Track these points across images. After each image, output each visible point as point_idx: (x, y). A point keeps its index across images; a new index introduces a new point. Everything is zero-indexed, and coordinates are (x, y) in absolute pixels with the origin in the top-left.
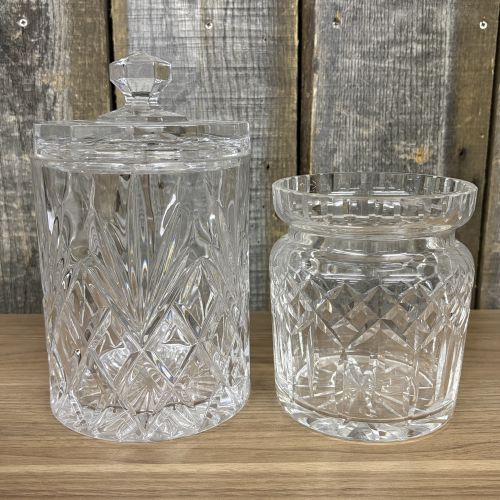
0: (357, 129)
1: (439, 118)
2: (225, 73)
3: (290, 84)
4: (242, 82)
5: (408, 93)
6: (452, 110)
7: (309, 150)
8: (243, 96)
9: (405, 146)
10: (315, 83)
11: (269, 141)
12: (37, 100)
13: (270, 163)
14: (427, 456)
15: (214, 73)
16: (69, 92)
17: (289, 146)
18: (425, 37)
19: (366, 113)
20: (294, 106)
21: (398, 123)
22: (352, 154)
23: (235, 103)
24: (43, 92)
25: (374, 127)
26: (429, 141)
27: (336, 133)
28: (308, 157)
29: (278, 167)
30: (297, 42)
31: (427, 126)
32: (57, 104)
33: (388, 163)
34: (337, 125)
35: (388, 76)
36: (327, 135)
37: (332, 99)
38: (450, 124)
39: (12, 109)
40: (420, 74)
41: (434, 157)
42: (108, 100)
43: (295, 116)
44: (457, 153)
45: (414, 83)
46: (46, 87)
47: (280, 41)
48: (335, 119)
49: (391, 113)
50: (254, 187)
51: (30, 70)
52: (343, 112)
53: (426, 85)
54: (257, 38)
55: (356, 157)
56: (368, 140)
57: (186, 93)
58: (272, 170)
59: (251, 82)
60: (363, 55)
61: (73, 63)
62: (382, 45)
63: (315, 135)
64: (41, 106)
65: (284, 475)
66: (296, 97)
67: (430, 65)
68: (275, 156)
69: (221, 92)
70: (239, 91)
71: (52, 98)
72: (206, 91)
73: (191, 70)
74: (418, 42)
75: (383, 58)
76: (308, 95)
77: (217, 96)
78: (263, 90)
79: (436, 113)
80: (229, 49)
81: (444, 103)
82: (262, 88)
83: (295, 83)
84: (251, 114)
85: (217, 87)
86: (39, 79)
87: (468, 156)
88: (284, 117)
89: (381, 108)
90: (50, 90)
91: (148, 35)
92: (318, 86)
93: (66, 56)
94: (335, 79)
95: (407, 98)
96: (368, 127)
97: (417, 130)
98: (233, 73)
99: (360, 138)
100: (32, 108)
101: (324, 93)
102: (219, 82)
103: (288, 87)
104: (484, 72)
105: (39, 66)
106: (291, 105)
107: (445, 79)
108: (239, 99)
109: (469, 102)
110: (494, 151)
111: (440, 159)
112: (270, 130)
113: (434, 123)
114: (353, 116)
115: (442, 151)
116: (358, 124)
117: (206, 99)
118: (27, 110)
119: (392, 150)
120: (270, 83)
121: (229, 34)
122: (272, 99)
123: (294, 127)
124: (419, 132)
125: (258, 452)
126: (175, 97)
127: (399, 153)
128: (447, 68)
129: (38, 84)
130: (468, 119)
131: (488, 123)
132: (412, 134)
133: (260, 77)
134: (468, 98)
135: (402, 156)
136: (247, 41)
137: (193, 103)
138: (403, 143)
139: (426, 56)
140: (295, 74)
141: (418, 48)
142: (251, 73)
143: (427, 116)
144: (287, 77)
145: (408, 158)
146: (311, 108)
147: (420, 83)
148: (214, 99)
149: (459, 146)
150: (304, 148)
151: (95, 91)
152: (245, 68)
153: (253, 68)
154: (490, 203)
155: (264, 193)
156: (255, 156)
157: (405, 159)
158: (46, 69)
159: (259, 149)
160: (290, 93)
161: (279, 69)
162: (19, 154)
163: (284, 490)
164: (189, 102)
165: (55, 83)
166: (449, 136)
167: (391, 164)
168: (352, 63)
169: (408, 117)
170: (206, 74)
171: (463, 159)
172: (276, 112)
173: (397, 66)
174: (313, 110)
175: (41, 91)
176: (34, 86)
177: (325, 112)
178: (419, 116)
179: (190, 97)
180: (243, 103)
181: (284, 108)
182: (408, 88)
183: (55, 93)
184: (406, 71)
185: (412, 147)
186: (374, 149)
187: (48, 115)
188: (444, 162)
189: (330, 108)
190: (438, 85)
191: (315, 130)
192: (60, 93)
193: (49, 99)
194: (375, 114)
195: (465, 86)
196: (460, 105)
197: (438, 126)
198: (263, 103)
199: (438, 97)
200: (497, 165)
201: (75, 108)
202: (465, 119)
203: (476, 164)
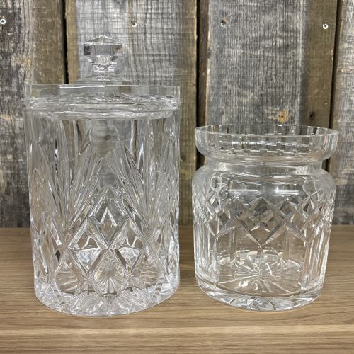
0: (238, 99)
1: (295, 91)
2: (146, 58)
3: (191, 67)
4: (158, 65)
5: (274, 73)
6: (305, 84)
7: (205, 112)
8: (158, 74)
9: (272, 110)
10: (208, 65)
12: (12, 76)
14: (284, 322)
15: (137, 58)
16: (35, 71)
17: (190, 110)
18: (285, 34)
19: (245, 87)
20: (194, 81)
21: (267, 94)
22: (235, 116)
23: (153, 79)
24: (16, 71)
25: (250, 97)
26: (288, 106)
27: (224, 101)
28: (204, 117)
29: (183, 124)
30: (196, 37)
31: (287, 96)
32: (26, 79)
33: (260, 122)
34: (225, 95)
35: (260, 61)
36: (217, 102)
37: (220, 77)
38: (304, 95)
40: (282, 60)
41: (292, 118)
42: (63, 76)
43: (195, 88)
44: (309, 115)
45: (278, 66)
46: (18, 67)
47: (184, 36)
48: (223, 91)
49: (262, 87)
51: (7, 55)
52: (229, 86)
53: (286, 67)
54: (168, 34)
55: (237, 118)
56: (246, 106)
57: (118, 72)
59: (163, 64)
60: (243, 46)
61: (38, 50)
62: (255, 39)
63: (209, 102)
64: (15, 80)
66: (195, 75)
67: (289, 54)
68: (181, 117)
69: (142, 72)
70: (155, 71)
71: (23, 75)
72: (132, 71)
74: (280, 37)
75: (256, 49)
76: (204, 74)
77: (140, 74)
78: (172, 71)
79: (293, 87)
80: (148, 42)
81: (299, 80)
82: (172, 69)
83: (195, 66)
85: (140, 68)
86: (14, 61)
87: (317, 117)
88: (187, 88)
89: (255, 83)
90: (21, 69)
91: (91, 31)
92: (210, 68)
93: (33, 45)
94: (222, 63)
95: (273, 77)
96: (246, 96)
97: (280, 99)
98: (151, 58)
99: (240, 104)
100: (9, 82)
101: (215, 73)
102: (141, 64)
104: (326, 59)
105: (14, 52)
106: (192, 81)
107: (300, 64)
108: (156, 76)
109: (316, 80)
110: (334, 114)
111: (297, 119)
113: (292, 94)
114: (235, 89)
115: (298, 113)
116: (239, 95)
117: (132, 76)
118: (5, 83)
119: (263, 113)
120: (177, 65)
121: (148, 31)
122: (178, 76)
123: (194, 96)
124: (282, 100)
125: (164, 320)
127: (268, 115)
128: (301, 56)
129: (13, 65)
130: (316, 91)
131: (330, 95)
132: (277, 102)
133: (170, 61)
134: (315, 77)
135: (270, 117)
136: (161, 36)
138: (270, 108)
139: (286, 47)
140: (194, 59)
141: (280, 42)
142: (164, 58)
143: (287, 89)
144: (189, 61)
145: (274, 118)
146: (206, 83)
147: (282, 66)
148: (137, 76)
149: (310, 110)
150: (201, 111)
151: (53, 70)
152: (160, 55)
153: (165, 55)
157: (272, 119)
158: (19, 54)
160: (191, 73)
161: (184, 55)
163: (182, 346)
165: (24, 64)
166: (303, 103)
167: (262, 122)
168: (235, 52)
169: (274, 90)
170: (132, 59)
171: (313, 119)
172: (182, 85)
173: (266, 54)
174: (208, 85)
175: (15, 69)
176: (10, 66)
177: (216, 86)
178: (281, 89)
179: (121, 75)
180: (158, 79)
181: (187, 83)
182: (274, 69)
183: (25, 72)
184: (272, 57)
185: (277, 111)
186: (250, 112)
187: (20, 87)
188: (300, 122)
189: (219, 83)
190: (295, 68)
191: (209, 99)
192: (28, 71)
193: (21, 75)
194: (251, 87)
195: (313, 68)
196: (310, 81)
197: (295, 96)
198: (172, 79)
199: (295, 76)
200: (336, 123)
201: (39, 81)
202: (314, 91)
203: (322, 123)
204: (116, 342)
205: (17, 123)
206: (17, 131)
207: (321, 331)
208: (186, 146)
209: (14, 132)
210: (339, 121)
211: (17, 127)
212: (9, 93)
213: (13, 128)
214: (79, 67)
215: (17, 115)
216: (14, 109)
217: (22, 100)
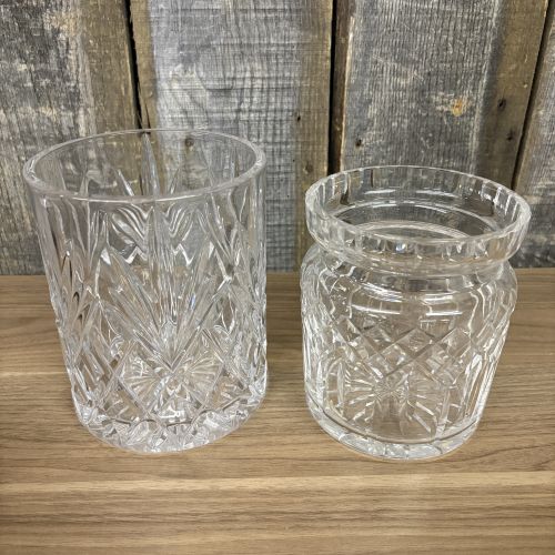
0: (394, 79)
1: (481, 66)
2: (253, 15)
3: (324, 30)
4: (272, 26)
5: (451, 39)
6: (497, 57)
7: (342, 100)
8: (272, 41)
9: (443, 97)
10: (351, 28)
11: (301, 92)
12: (48, 47)
13: (301, 114)
15: (241, 15)
16: (82, 37)
17: (321, 97)
19: (403, 61)
20: (328, 53)
21: (437, 73)
22: (387, 106)
23: (264, 50)
24: (54, 38)
25: (412, 77)
26: (468, 91)
27: (372, 83)
28: (342, 108)
29: (309, 118)
31: (467, 75)
32: (71, 52)
33: (424, 114)
34: (374, 74)
35: (431, 19)
36: (362, 85)
37: (368, 45)
38: (493, 73)
39: (22, 56)
40: (466, 17)
41: (472, 109)
42: (127, 48)
43: (328, 62)
44: (497, 104)
45: (459, 27)
46: (57, 32)
48: (371, 68)
49: (431, 61)
50: (284, 140)
51: (37, 12)
52: (381, 60)
53: (470, 29)
55: (391, 108)
56: (405, 91)
57: (210, 38)
58: (304, 122)
59: (281, 25)
61: (84, 4)
63: (349, 85)
64: (53, 53)
65: (320, 492)
66: (330, 43)
67: (478, 6)
68: (307, 107)
69: (248, 38)
70: (268, 36)
71: (65, 44)
72: (232, 36)
73: (215, 12)
76: (343, 41)
77: (245, 41)
78: (294, 35)
79: (478, 61)
81: (489, 49)
82: (294, 32)
83: (330, 27)
84: (281, 61)
85: (245, 32)
86: (48, 21)
87: (509, 107)
88: (317, 64)
89: (420, 56)
90: (61, 35)
92: (354, 31)
94: (372, 22)
95: (450, 45)
96: (406, 76)
97: (457, 80)
98: (261, 16)
99: (397, 88)
100: (44, 56)
101: (361, 38)
102: (247, 25)
103: (321, 32)
104: (535, 14)
105: (47, 7)
106: (325, 52)
107: (493, 23)
108: (269, 44)
109: (515, 48)
110: (536, 102)
111: (478, 110)
112: (301, 79)
113: (476, 72)
114: (390, 64)
115: (481, 102)
116: (396, 73)
117: (232, 45)
118: (38, 58)
119: (429, 102)
120: (302, 27)
122: (304, 45)
123: (327, 76)
124: (459, 82)
126: (199, 43)
127: (436, 104)
128: (496, 9)
129: (48, 28)
130: (514, 66)
131: (534, 71)
132: (452, 85)
133: (291, 19)
134: (515, 42)
135: (439, 108)
137: (219, 50)
138: (441, 93)
140: (329, 17)
142: (281, 15)
143: (469, 64)
144: (321, 19)
145: (446, 109)
146: (346, 56)
147: (465, 27)
148: (241, 45)
149: (499, 97)
150: (337, 97)
151: (111, 37)
152: (275, 10)
153: (284, 10)
154: (525, 155)
155: (294, 146)
156: (285, 107)
157: (442, 111)
158: (54, 11)
159: (290, 100)
160: (324, 39)
161: (313, 11)
162: (35, 107)
163: (321, 512)
164: (214, 49)
165: (65, 27)
166: (489, 87)
167: (427, 116)
168: (393, 4)
169: (448, 66)
170: (233, 17)
171: (503, 110)
172: (309, 59)
173: (442, 7)
174: (348, 58)
175: (51, 35)
176: (43, 30)
177: (361, 60)
178: (460, 64)
179: (214, 42)
180: (273, 49)
181: (317, 55)
182: (451, 33)
183: (67, 39)
184: (451, 13)
185: (450, 98)
186: (411, 100)
187: (62, 64)
188: (482, 114)
189: (366, 56)
190: (484, 29)
191: (350, 80)
192: (73, 39)
193: (62, 45)
194: (414, 62)
195: (514, 30)
196: (505, 51)
197: (479, 74)
198: (295, 49)
199: (484, 43)
200: (537, 116)
201: (91, 56)
202: (510, 67)
203: (515, 116)
204: (234, 504)
205: (64, 120)
206: (66, 132)
207: (504, 484)
208: (314, 151)
209: (60, 133)
210: (541, 113)
211: (65, 126)
212: (46, 74)
213: (60, 128)
214: (151, 31)
215: (63, 107)
216: (57, 99)
217: (68, 84)
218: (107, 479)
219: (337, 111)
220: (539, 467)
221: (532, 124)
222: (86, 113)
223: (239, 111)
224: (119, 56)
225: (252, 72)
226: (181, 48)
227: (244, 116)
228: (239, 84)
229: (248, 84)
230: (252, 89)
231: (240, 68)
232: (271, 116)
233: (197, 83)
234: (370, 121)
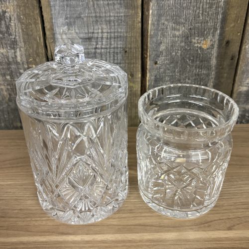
0: (173, 32)
1: (216, 25)
2: (102, 2)
3: (137, 8)
4: (111, 7)
5: (201, 12)
6: (224, 21)
7: (147, 43)
8: (111, 15)
9: (198, 40)
10: (151, 8)
11: (126, 38)
12: (0, 19)
13: (127, 50)
14: (192, 229)
15: (95, 3)
16: (17, 15)
17: (137, 41)
19: (178, 23)
20: (140, 19)
21: (194, 28)
22: (170, 45)
23: (108, 19)
24: (3, 15)
25: (182, 30)
26: (210, 37)
27: (162, 34)
28: (147, 46)
29: (131, 51)
31: (210, 29)
32: (12, 22)
33: (188, 48)
34: (163, 29)
35: (191, 3)
36: (157, 35)
37: (160, 16)
38: (222, 28)
40: (208, 1)
41: (212, 45)
42: (39, 19)
43: (140, 24)
44: (225, 43)
45: (205, 6)
46: (5, 12)
48: (161, 26)
49: (191, 23)
50: (119, 62)
52: (166, 23)
53: (211, 7)
55: (172, 46)
56: (179, 37)
57: (80, 14)
58: (128, 53)
59: (116, 7)
63: (150, 35)
64: (3, 22)
65: (130, 241)
66: (140, 15)
68: (130, 46)
69: (100, 13)
70: (110, 12)
71: (9, 18)
72: (91, 13)
73: (83, 1)
76: (147, 13)
77: (98, 15)
78: (122, 11)
79: (215, 22)
81: (220, 17)
84: (116, 24)
85: (98, 10)
86: (1, 7)
87: (230, 44)
88: (134, 25)
89: (186, 20)
90: (7, 14)
92: (152, 9)
94: (161, 5)
95: (200, 15)
96: (179, 30)
97: (204, 31)
98: (106, 2)
99: (174, 36)
101: (156, 12)
102: (99, 7)
103: (136, 10)
106: (138, 19)
107: (222, 4)
108: (110, 16)
109: (233, 16)
110: (244, 42)
111: (216, 46)
112: (127, 32)
113: (214, 28)
114: (171, 25)
115: (217, 42)
116: (174, 29)
117: (92, 17)
119: (191, 42)
120: (127, 7)
122: (127, 16)
123: (140, 31)
124: (205, 32)
125: (119, 227)
126: (75, 16)
127: (194, 43)
129: (0, 10)
130: (233, 25)
131: (243, 27)
132: (202, 34)
133: (121, 4)
134: (233, 14)
135: (196, 45)
137: (85, 19)
138: (197, 38)
140: (140, 2)
142: (116, 2)
143: (210, 24)
144: (136, 3)
145: (199, 46)
146: (148, 21)
147: (208, 6)
148: (96, 17)
149: (226, 39)
151: (31, 14)
154: (239, 67)
155: (124, 65)
156: (119, 46)
157: (197, 47)
158: (3, 2)
159: (121, 43)
160: (137, 13)
164: (83, 19)
165: (9, 10)
166: (221, 34)
167: (190, 49)
169: (200, 25)
170: (91, 3)
171: (228, 46)
172: (130, 23)
174: (150, 22)
177: (156, 23)
178: (206, 24)
179: (83, 15)
180: (112, 18)
181: (134, 21)
182: (201, 9)
183: (10, 16)
185: (201, 40)
186: (182, 42)
187: (8, 27)
188: (218, 48)
189: (158, 21)
190: (217, 7)
191: (151, 32)
192: (12, 16)
193: (7, 18)
194: (183, 23)
195: (232, 7)
196: (228, 18)
197: (216, 29)
198: (123, 18)
199: (217, 14)
200: (245, 48)
201: (22, 23)
202: (231, 25)
203: (235, 48)
205: (10, 54)
206: (11, 60)
207: (213, 237)
208: (134, 67)
209: (8, 60)
210: (247, 47)
211: (10, 57)
212: (1, 32)
213: (8, 58)
214: (51, 10)
215: (9, 48)
216: (6, 44)
217: (11, 37)
218: (35, 235)
219: (145, 47)
220: (230, 229)
221: (243, 52)
222: (20, 50)
223: (96, 48)
224: (36, 23)
225: (102, 29)
226: (66, 18)
227: (98, 51)
228: (96, 35)
229: (100, 35)
230: (102, 38)
231: (96, 27)
232: (112, 50)
233: (75, 35)
234: (161, 52)
